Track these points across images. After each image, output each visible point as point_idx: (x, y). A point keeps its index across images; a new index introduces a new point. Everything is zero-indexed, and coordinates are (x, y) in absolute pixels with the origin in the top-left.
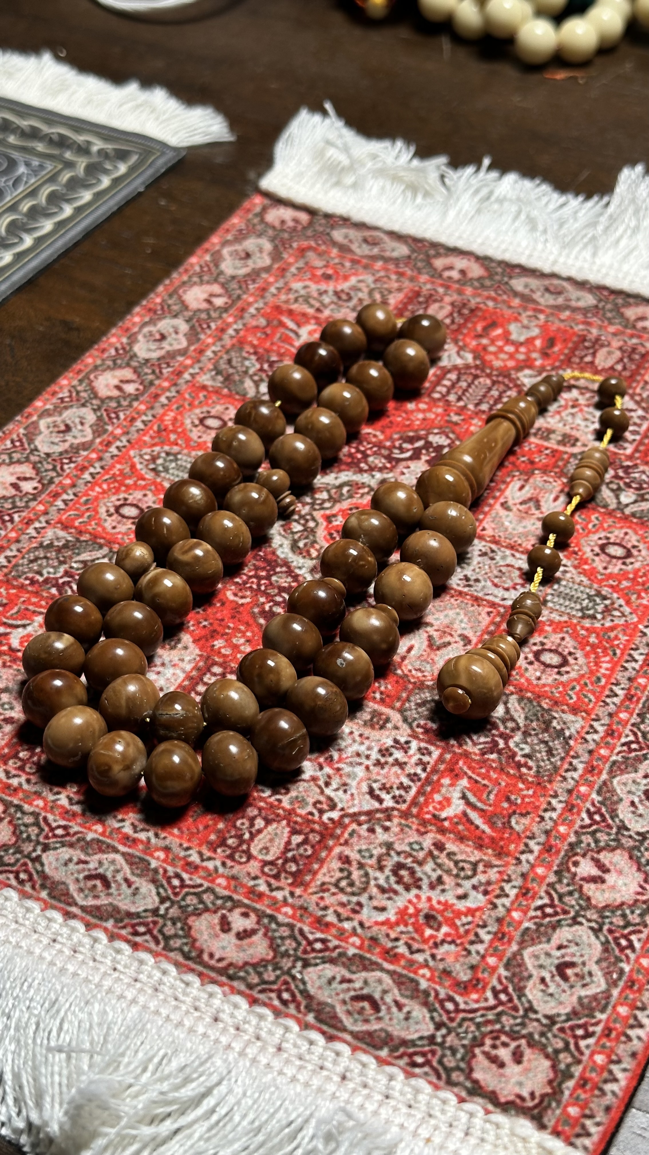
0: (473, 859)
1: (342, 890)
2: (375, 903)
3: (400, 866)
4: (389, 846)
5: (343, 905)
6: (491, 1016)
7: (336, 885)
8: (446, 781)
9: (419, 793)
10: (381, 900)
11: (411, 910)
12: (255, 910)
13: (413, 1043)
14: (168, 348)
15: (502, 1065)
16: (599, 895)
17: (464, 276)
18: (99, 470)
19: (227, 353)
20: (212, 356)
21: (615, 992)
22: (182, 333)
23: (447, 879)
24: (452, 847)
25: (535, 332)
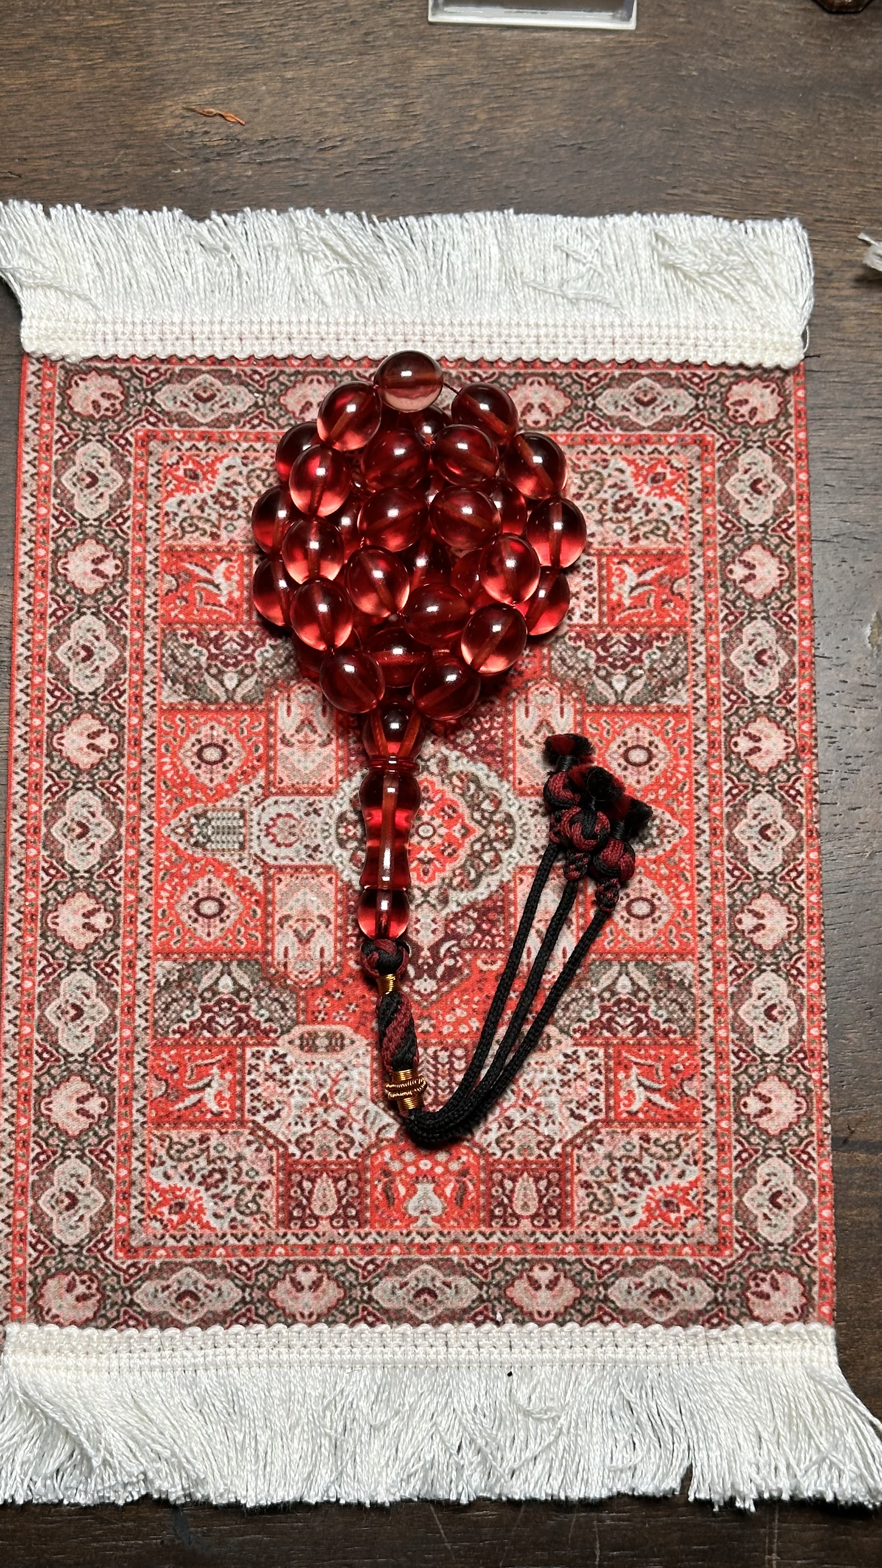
0: (188, 536)
1: (263, 470)
2: (236, 470)
3: (234, 507)
4: (249, 520)
5: (256, 459)
6: (124, 424)
7: (268, 472)
8: (236, 595)
9: (249, 576)
10: (232, 475)
11: (209, 476)
13: (163, 384)
14: (753, 1000)
15: (103, 395)
16: (92, 549)
17: (530, 1278)
18: (699, 794)
19: (694, 1022)
20: (704, 1008)
21: (54, 479)
22: (756, 1031)
23: (198, 513)
24: (206, 540)
25: (412, 1206)
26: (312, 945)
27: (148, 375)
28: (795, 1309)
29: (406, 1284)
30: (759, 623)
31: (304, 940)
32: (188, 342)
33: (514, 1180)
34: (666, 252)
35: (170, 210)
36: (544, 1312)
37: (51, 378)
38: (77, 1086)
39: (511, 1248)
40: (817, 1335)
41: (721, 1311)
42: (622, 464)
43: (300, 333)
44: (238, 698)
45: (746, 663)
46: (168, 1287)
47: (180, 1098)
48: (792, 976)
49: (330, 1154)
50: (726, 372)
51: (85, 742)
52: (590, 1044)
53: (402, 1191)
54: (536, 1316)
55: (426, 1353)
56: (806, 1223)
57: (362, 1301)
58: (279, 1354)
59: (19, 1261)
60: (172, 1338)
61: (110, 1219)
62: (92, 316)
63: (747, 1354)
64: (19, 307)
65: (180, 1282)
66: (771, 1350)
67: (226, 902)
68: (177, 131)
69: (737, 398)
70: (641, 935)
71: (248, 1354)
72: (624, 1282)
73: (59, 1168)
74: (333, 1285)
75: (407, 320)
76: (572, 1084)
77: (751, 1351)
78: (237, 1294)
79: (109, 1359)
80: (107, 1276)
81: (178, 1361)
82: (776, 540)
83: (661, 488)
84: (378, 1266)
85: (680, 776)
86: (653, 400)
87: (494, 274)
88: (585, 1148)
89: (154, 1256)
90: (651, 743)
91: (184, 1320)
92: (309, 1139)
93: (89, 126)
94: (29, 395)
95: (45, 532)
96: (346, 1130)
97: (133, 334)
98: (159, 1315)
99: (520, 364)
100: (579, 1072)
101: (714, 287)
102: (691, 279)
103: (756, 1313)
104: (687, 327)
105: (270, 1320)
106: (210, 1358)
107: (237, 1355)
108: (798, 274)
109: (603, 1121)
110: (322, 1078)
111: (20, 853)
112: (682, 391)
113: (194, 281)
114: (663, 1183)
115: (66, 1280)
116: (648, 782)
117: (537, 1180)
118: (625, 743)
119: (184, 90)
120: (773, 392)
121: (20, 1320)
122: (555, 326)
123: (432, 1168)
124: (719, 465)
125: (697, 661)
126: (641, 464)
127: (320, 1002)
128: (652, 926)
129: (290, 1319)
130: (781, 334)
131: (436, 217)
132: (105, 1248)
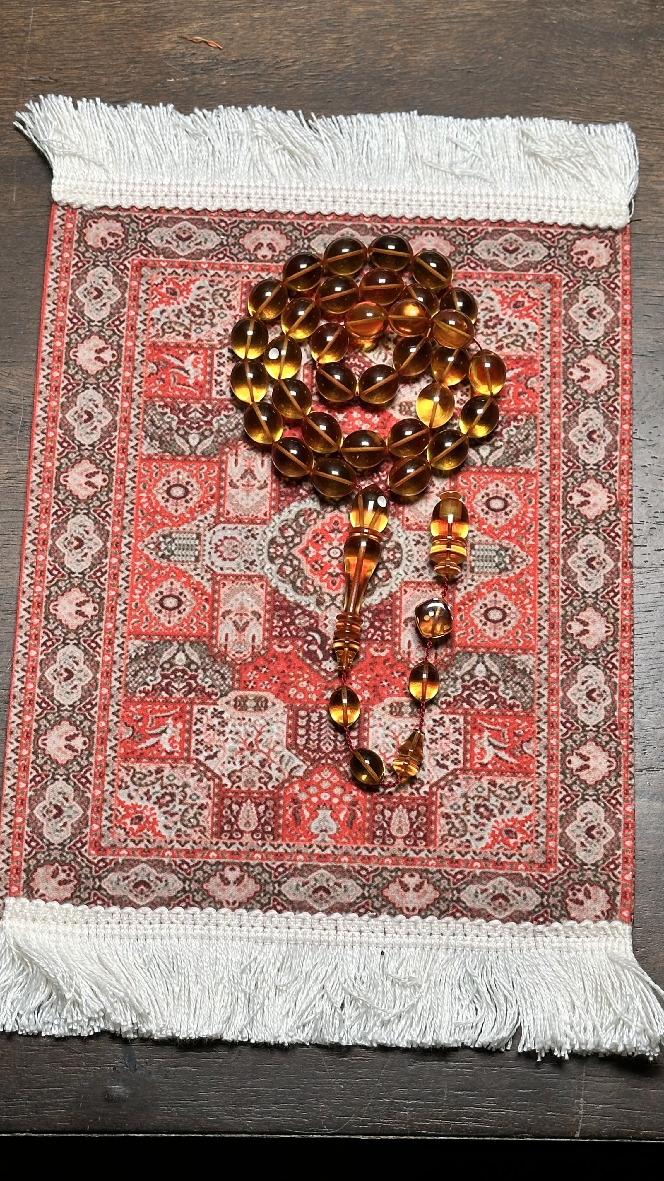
0: (167, 335)
1: (224, 290)
2: (204, 290)
3: (202, 316)
4: (213, 325)
5: (220, 282)
6: (124, 255)
7: (229, 292)
8: (201, 378)
9: (211, 365)
10: (202, 293)
11: (185, 293)
12: (261, 261)
13: (154, 227)
14: (578, 685)
15: (109, 234)
16: (96, 342)
17: (401, 883)
18: (542, 533)
19: (532, 699)
20: (541, 690)
21: (70, 292)
22: (580, 708)
23: (175, 319)
24: (180, 338)
25: (314, 826)
26: (246, 632)
27: (143, 221)
28: (603, 913)
29: (307, 883)
30: (591, 411)
31: (241, 629)
32: (174, 198)
33: (392, 810)
34: (530, 143)
35: (165, 105)
36: (411, 908)
37: (72, 221)
38: (66, 728)
39: (388, 860)
40: (618, 929)
41: (546, 912)
42: (492, 294)
43: (256, 194)
44: (198, 453)
45: (580, 440)
46: (128, 877)
47: (143, 739)
48: (608, 668)
49: (254, 786)
50: (572, 231)
51: (84, 480)
52: (453, 713)
53: (307, 814)
54: (405, 911)
55: (320, 935)
56: (613, 850)
57: (274, 894)
58: (209, 930)
59: (17, 853)
60: (129, 914)
61: (87, 825)
62: (104, 178)
63: (564, 944)
64: (50, 170)
65: (136, 874)
66: (583, 942)
67: (182, 598)
68: (173, 52)
69: (579, 250)
70: (495, 635)
71: (185, 929)
72: (473, 888)
73: (51, 787)
74: (252, 881)
75: (336, 186)
76: (439, 742)
77: (567, 942)
78: (179, 885)
79: (81, 927)
80: (82, 868)
81: (133, 932)
82: (606, 352)
83: (520, 312)
84: (286, 869)
85: (528, 520)
86: (517, 249)
87: (401, 157)
88: (446, 789)
89: (119, 855)
90: (507, 495)
91: (139, 903)
92: (238, 774)
93: (108, 47)
94: (55, 232)
95: (62, 329)
96: (266, 769)
97: (134, 191)
98: (120, 898)
99: (418, 220)
100: (444, 733)
101: (564, 170)
102: (547, 164)
103: (573, 915)
104: (543, 198)
105: (203, 905)
106: (157, 931)
107: (178, 929)
108: (627, 161)
109: (461, 770)
110: (250, 730)
111: (32, 559)
112: (538, 244)
113: (181, 155)
114: (505, 816)
115: (52, 869)
116: (504, 523)
117: (409, 811)
118: (488, 495)
119: (179, 24)
120: (606, 246)
121: (16, 895)
122: (445, 194)
123: (330, 799)
124: (564, 297)
125: (544, 437)
126: (506, 294)
127: (252, 674)
128: (503, 629)
129: (218, 905)
130: (613, 204)
131: (360, 116)
132: (82, 847)
